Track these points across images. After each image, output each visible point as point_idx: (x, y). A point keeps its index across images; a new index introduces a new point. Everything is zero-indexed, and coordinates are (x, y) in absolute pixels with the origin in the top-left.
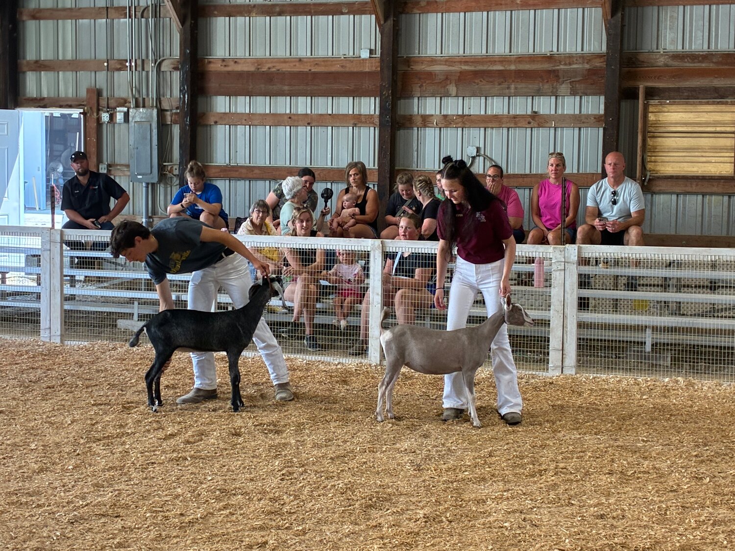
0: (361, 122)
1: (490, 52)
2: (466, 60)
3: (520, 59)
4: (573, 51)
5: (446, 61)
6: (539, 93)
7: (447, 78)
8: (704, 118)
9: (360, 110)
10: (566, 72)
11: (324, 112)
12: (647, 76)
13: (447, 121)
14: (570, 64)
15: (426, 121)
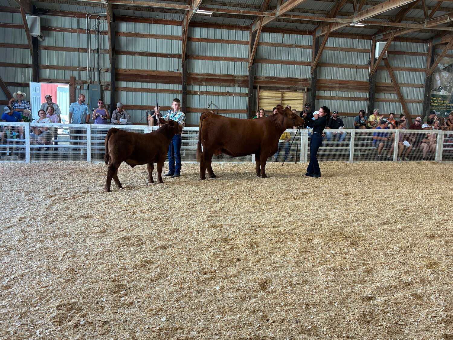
0: (174, 92)
1: (215, 73)
2: (207, 75)
3: (224, 76)
4: (239, 74)
5: (202, 75)
6: (230, 86)
7: (202, 80)
8: (273, 95)
9: (173, 88)
10: (237, 80)
11: (161, 88)
12: (259, 83)
13: (202, 93)
14: (238, 78)
15: (195, 93)
